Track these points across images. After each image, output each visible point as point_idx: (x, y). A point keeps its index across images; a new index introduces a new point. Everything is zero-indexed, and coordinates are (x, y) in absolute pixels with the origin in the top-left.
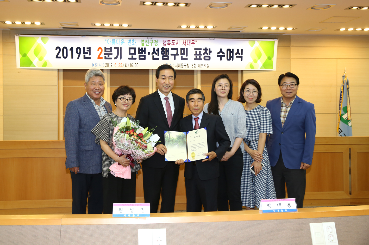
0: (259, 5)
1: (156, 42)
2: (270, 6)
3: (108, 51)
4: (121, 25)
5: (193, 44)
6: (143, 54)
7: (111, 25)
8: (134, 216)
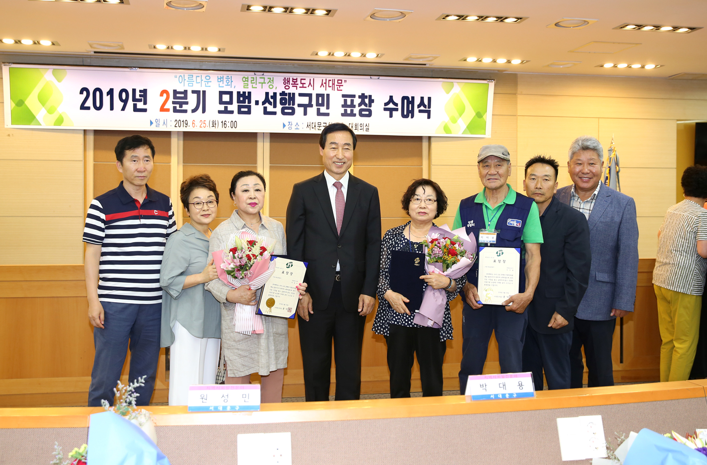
0: (463, 16)
1: (271, 81)
2: (482, 18)
3: (180, 98)
4: (204, 49)
5: (340, 86)
6: (245, 103)
7: (185, 48)
8: (228, 409)
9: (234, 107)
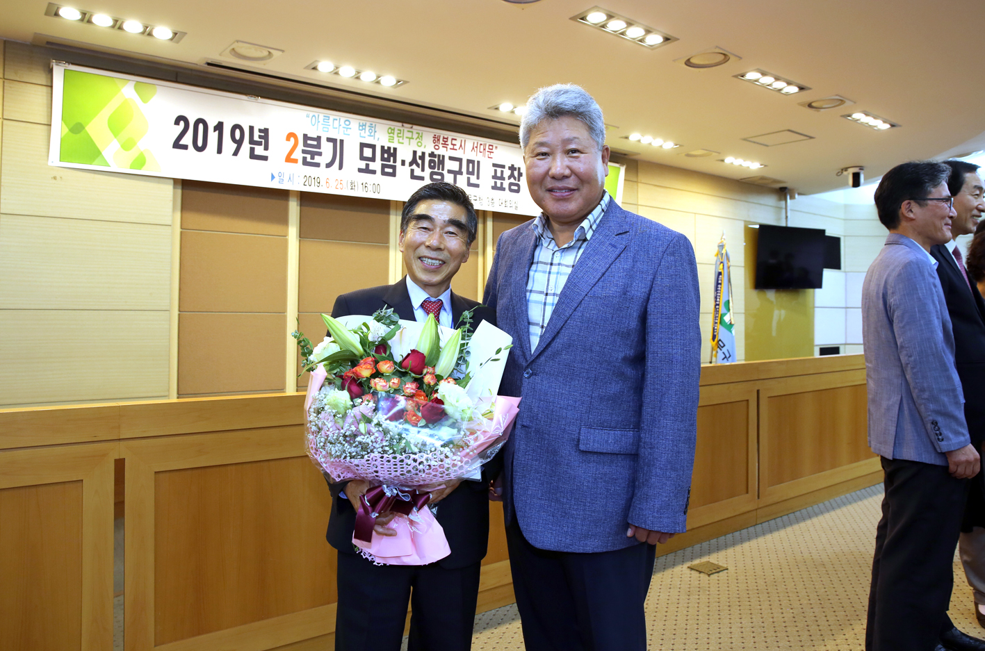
1: (420, 136)
3: (311, 145)
5: (491, 152)
6: (390, 161)
9: (376, 165)
